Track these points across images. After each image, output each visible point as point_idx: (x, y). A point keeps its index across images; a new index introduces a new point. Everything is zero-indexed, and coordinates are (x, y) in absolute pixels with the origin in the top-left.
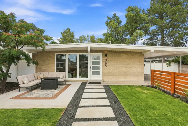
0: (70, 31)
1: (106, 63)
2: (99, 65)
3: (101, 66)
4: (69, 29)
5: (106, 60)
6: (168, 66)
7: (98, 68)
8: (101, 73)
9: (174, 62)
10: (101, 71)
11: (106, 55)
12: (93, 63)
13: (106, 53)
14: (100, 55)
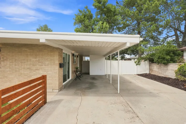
6: (136, 65)
9: (144, 60)
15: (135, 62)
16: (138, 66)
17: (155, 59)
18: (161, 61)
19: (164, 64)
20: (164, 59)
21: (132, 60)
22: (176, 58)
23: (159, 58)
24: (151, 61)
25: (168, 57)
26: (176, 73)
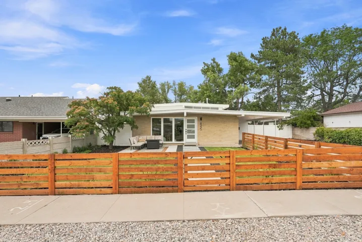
0: (151, 79)
1: (201, 127)
2: (194, 128)
3: (196, 129)
4: (149, 78)
5: (201, 123)
6: (279, 129)
7: (194, 132)
8: (196, 136)
9: (287, 125)
10: (196, 134)
11: (201, 119)
12: (188, 126)
13: (201, 117)
14: (195, 119)
15: (278, 127)
16: (281, 130)
17: (298, 124)
18: (303, 126)
19: (306, 127)
20: (305, 123)
21: (269, 123)
22: (315, 123)
23: (301, 123)
24: (294, 125)
25: (309, 122)
26: (314, 135)
